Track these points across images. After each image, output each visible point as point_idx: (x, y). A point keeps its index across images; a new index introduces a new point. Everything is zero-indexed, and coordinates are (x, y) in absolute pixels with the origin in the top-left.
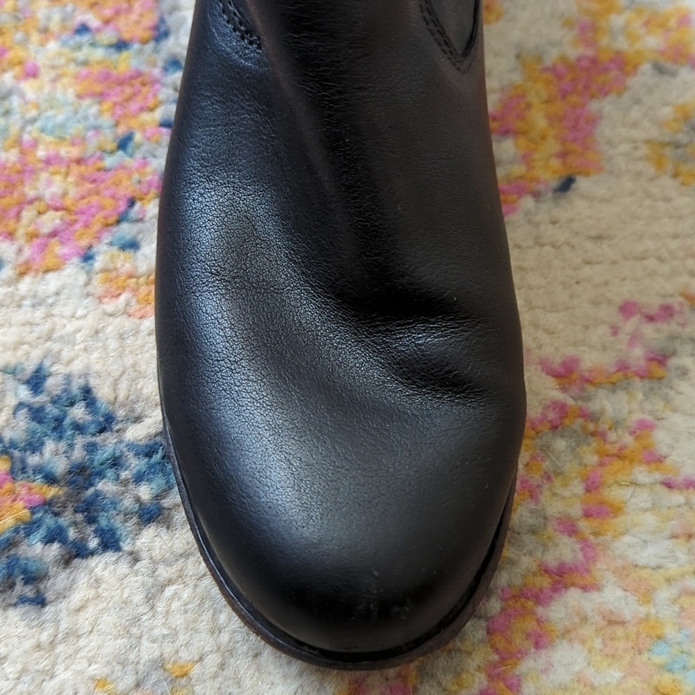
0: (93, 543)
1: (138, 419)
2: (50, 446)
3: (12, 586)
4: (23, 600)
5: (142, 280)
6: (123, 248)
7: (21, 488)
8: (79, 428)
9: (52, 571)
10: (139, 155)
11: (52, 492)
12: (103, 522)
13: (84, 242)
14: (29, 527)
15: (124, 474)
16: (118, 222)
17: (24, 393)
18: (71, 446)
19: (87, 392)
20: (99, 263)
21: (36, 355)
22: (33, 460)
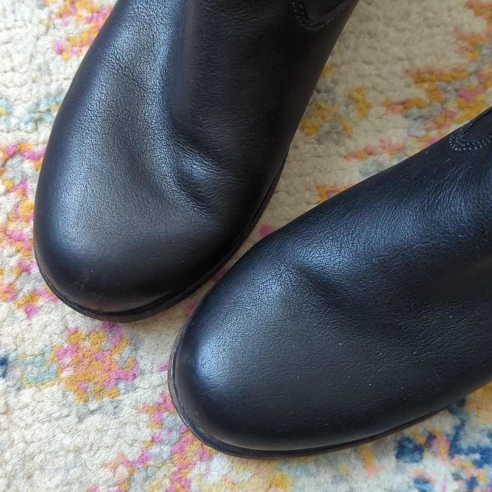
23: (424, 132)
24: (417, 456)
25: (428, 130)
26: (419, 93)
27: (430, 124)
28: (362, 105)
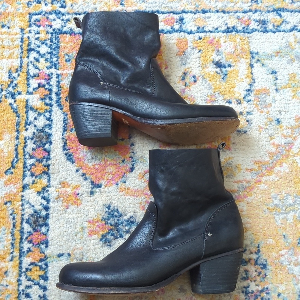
0: (119, 236)
1: (126, 215)
2: (111, 219)
3: (106, 243)
4: (107, 245)
5: (126, 189)
6: (123, 183)
7: (107, 226)
8: (116, 216)
9: (112, 241)
10: (126, 164)
11: (112, 227)
12: (120, 233)
13: (116, 181)
14: (109, 233)
15: (124, 225)
16: (123, 177)
17: (107, 209)
18: (115, 219)
19: (117, 210)
20: (119, 186)
21: (109, 202)
22: (109, 222)
23: (256, 178)
24: (246, 264)
25: (257, 177)
26: (255, 167)
27: (257, 176)
28: (239, 169)
